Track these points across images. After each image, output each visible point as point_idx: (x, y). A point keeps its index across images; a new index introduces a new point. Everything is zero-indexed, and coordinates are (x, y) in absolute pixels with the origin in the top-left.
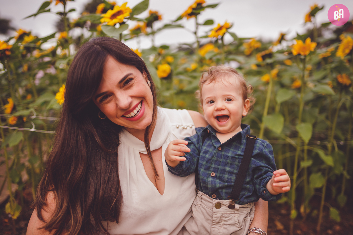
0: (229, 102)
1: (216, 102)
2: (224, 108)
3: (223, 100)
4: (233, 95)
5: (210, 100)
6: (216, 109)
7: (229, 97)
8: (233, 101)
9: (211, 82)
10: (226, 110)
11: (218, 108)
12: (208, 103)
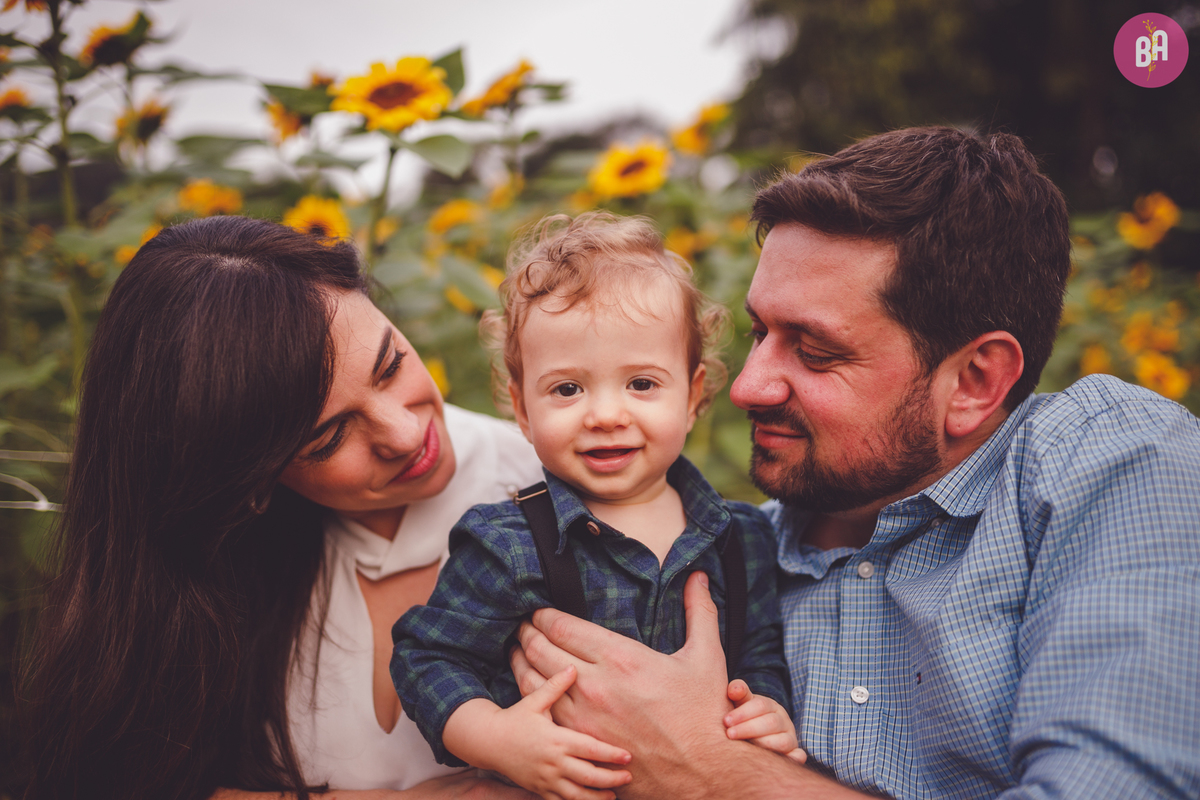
0: (644, 393)
1: (591, 391)
2: (624, 421)
3: (623, 383)
4: (660, 364)
5: (563, 380)
6: (591, 422)
7: (645, 375)
8: (661, 389)
9: (572, 305)
10: (630, 427)
11: (601, 423)
12: (553, 392)
